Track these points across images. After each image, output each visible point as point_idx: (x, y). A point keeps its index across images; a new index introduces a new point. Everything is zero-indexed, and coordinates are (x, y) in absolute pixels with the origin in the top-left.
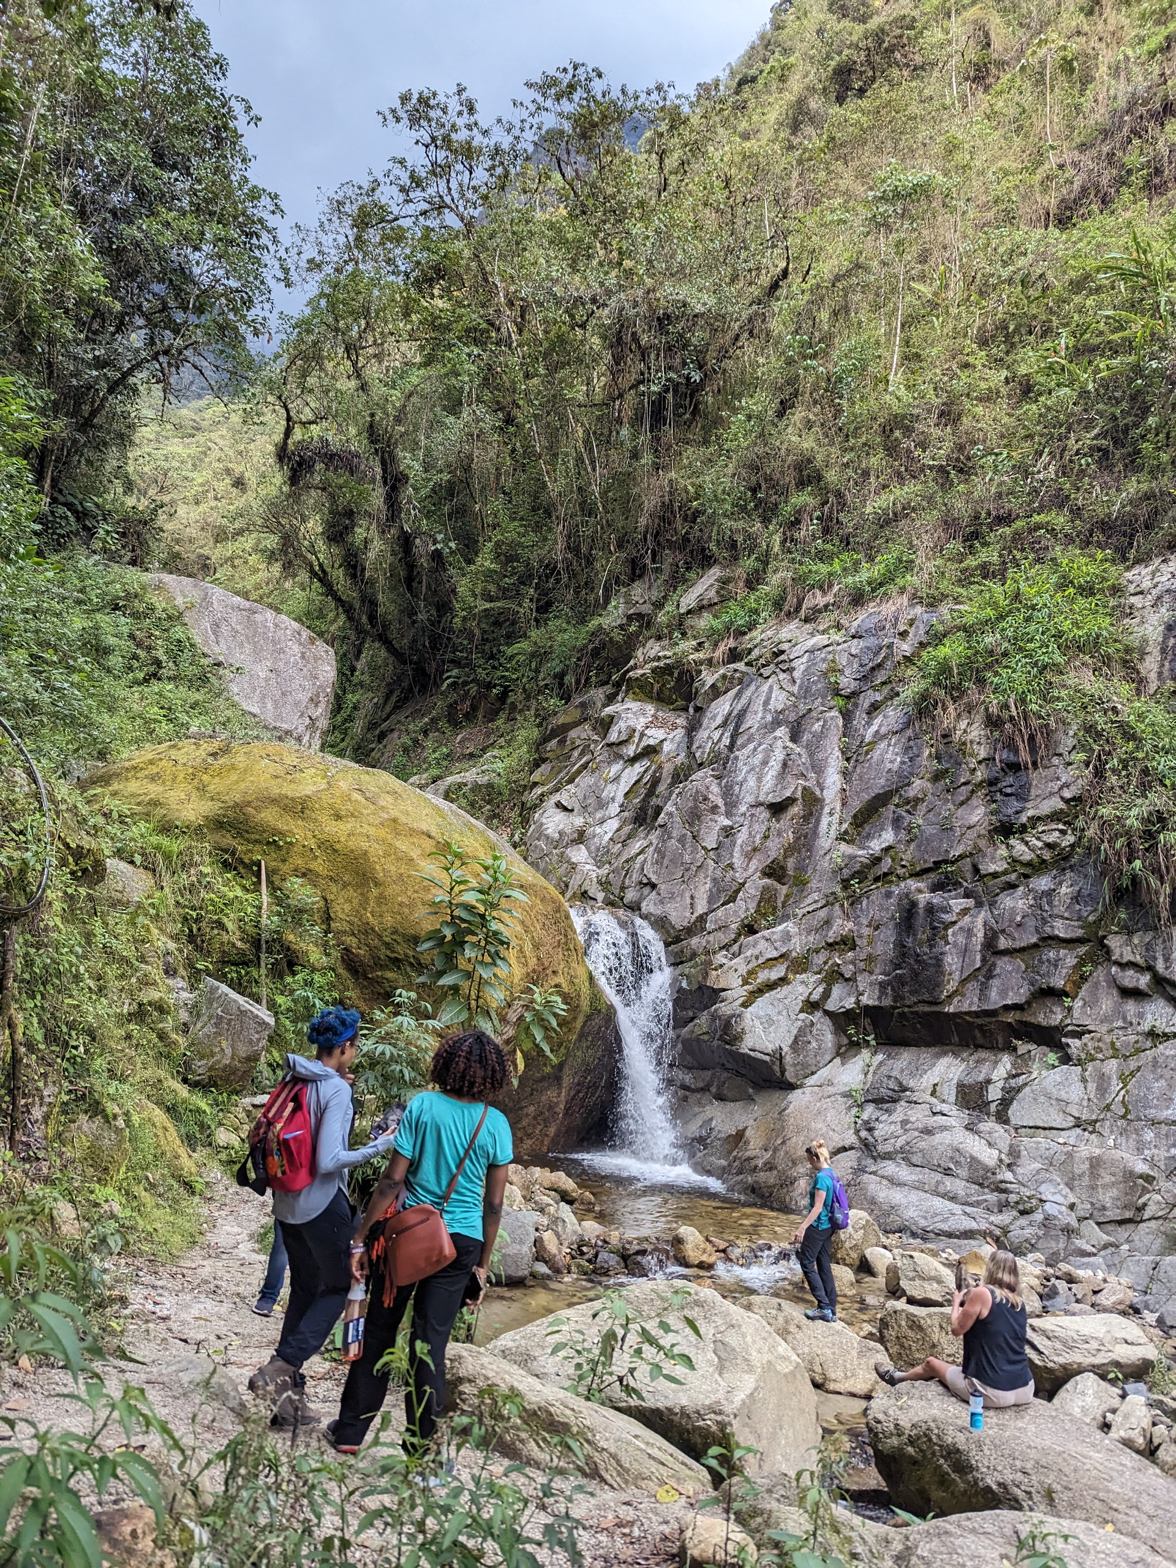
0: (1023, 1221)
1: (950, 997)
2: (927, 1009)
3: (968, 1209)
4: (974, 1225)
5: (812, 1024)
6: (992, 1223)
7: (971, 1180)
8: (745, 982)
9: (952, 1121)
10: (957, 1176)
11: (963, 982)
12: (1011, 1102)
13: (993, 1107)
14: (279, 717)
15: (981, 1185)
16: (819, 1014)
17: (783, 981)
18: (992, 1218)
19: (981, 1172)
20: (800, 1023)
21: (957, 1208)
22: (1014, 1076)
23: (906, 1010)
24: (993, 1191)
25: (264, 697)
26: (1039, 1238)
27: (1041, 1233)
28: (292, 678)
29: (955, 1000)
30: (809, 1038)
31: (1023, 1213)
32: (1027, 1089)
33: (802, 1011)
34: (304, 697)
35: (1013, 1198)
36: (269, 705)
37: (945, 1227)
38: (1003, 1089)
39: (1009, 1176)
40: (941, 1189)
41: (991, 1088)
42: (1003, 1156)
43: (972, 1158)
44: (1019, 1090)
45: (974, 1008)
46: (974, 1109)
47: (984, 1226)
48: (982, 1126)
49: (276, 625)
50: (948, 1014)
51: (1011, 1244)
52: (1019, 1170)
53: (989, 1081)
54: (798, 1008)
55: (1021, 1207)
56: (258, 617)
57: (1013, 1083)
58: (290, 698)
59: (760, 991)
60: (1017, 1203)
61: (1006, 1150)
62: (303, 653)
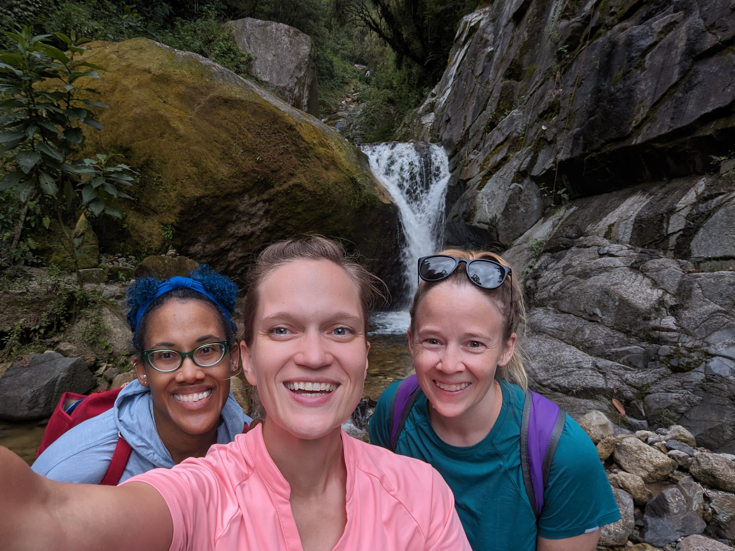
0: (672, 382)
1: (638, 127)
2: (615, 147)
3: (602, 362)
4: (600, 382)
5: (521, 191)
6: (626, 381)
7: (617, 327)
8: (482, 169)
9: (617, 261)
10: (602, 323)
11: (655, 106)
12: (696, 231)
13: (673, 240)
14: (279, 81)
15: (628, 333)
16: (526, 181)
17: (505, 159)
18: (628, 376)
19: (630, 318)
20: (510, 192)
21: (587, 360)
22: (706, 199)
23: (594, 154)
24: (642, 340)
25: (271, 71)
26: (692, 405)
27: (696, 399)
28: (285, 57)
29: (644, 129)
30: (518, 204)
31: (676, 370)
32: (721, 212)
33: (513, 182)
34: (292, 67)
35: (666, 349)
36: (275, 75)
37: (563, 382)
38: (687, 218)
39: (669, 321)
40: (578, 338)
41: (673, 219)
42: (667, 297)
43: (623, 301)
44: (709, 214)
45: (665, 131)
46: (649, 245)
47: (613, 383)
48: (652, 264)
49: (277, 29)
50: (635, 146)
51: (648, 409)
52: (687, 314)
53: (672, 211)
54: (510, 180)
55: (674, 362)
56: (269, 28)
57: (702, 207)
58: (285, 69)
59: (490, 174)
60: (670, 357)
61: (673, 290)
62: (291, 42)
